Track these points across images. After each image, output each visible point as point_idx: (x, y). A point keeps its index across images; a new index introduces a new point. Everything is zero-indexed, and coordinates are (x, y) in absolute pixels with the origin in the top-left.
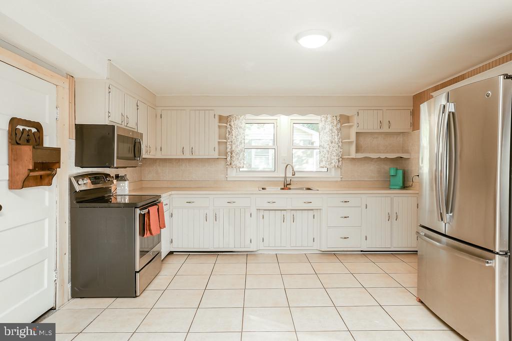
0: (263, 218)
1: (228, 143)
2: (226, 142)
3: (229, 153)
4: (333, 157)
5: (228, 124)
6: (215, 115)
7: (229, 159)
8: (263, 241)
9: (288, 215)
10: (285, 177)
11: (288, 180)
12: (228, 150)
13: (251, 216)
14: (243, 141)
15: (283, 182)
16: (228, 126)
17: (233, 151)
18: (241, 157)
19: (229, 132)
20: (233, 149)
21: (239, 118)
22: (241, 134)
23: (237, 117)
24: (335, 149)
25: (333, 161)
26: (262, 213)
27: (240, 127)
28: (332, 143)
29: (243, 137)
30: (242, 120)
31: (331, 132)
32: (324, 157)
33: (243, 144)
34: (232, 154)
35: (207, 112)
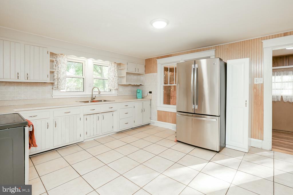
0: (86, 120)
1: (55, 73)
3: (56, 79)
4: (115, 84)
6: (48, 52)
7: (56, 83)
8: (87, 134)
9: (100, 116)
10: (92, 95)
11: (94, 96)
12: (55, 77)
13: (80, 120)
15: (91, 98)
17: (59, 78)
18: (63, 82)
19: (55, 65)
20: (59, 77)
22: (64, 67)
23: (61, 56)
24: (116, 80)
25: (116, 86)
26: (86, 117)
27: (63, 63)
28: (115, 77)
29: (65, 70)
30: (65, 58)
31: (114, 71)
32: (110, 84)
33: (65, 74)
34: (58, 80)
35: (41, 48)
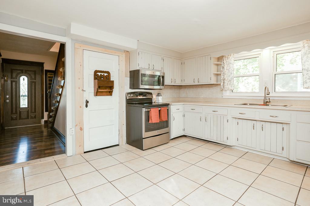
0: (238, 124)
1: (222, 74)
2: (221, 74)
3: (222, 81)
5: (222, 62)
6: (211, 58)
7: (222, 84)
8: (238, 140)
9: (258, 125)
10: (265, 96)
12: (222, 78)
13: (228, 122)
14: (232, 72)
15: (263, 100)
16: (222, 63)
18: (232, 83)
19: (223, 67)
20: (225, 78)
21: (229, 57)
22: (231, 67)
23: (228, 57)
26: (236, 120)
27: (230, 63)
29: (233, 69)
30: (231, 58)
33: (233, 74)
34: (224, 81)
35: (206, 57)
